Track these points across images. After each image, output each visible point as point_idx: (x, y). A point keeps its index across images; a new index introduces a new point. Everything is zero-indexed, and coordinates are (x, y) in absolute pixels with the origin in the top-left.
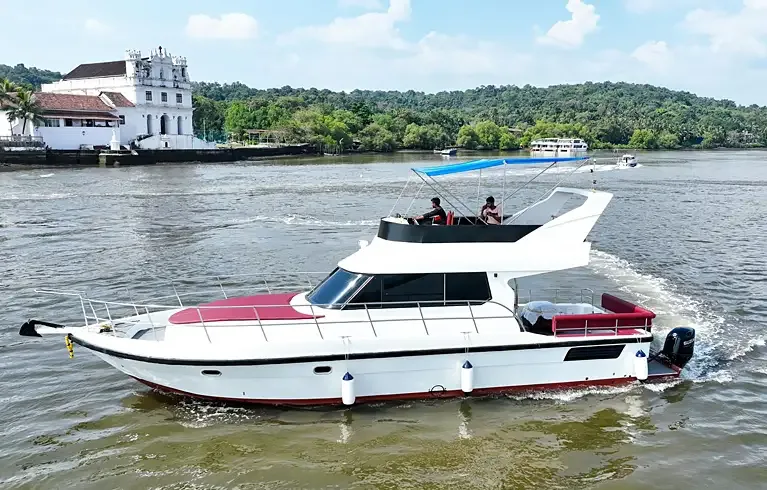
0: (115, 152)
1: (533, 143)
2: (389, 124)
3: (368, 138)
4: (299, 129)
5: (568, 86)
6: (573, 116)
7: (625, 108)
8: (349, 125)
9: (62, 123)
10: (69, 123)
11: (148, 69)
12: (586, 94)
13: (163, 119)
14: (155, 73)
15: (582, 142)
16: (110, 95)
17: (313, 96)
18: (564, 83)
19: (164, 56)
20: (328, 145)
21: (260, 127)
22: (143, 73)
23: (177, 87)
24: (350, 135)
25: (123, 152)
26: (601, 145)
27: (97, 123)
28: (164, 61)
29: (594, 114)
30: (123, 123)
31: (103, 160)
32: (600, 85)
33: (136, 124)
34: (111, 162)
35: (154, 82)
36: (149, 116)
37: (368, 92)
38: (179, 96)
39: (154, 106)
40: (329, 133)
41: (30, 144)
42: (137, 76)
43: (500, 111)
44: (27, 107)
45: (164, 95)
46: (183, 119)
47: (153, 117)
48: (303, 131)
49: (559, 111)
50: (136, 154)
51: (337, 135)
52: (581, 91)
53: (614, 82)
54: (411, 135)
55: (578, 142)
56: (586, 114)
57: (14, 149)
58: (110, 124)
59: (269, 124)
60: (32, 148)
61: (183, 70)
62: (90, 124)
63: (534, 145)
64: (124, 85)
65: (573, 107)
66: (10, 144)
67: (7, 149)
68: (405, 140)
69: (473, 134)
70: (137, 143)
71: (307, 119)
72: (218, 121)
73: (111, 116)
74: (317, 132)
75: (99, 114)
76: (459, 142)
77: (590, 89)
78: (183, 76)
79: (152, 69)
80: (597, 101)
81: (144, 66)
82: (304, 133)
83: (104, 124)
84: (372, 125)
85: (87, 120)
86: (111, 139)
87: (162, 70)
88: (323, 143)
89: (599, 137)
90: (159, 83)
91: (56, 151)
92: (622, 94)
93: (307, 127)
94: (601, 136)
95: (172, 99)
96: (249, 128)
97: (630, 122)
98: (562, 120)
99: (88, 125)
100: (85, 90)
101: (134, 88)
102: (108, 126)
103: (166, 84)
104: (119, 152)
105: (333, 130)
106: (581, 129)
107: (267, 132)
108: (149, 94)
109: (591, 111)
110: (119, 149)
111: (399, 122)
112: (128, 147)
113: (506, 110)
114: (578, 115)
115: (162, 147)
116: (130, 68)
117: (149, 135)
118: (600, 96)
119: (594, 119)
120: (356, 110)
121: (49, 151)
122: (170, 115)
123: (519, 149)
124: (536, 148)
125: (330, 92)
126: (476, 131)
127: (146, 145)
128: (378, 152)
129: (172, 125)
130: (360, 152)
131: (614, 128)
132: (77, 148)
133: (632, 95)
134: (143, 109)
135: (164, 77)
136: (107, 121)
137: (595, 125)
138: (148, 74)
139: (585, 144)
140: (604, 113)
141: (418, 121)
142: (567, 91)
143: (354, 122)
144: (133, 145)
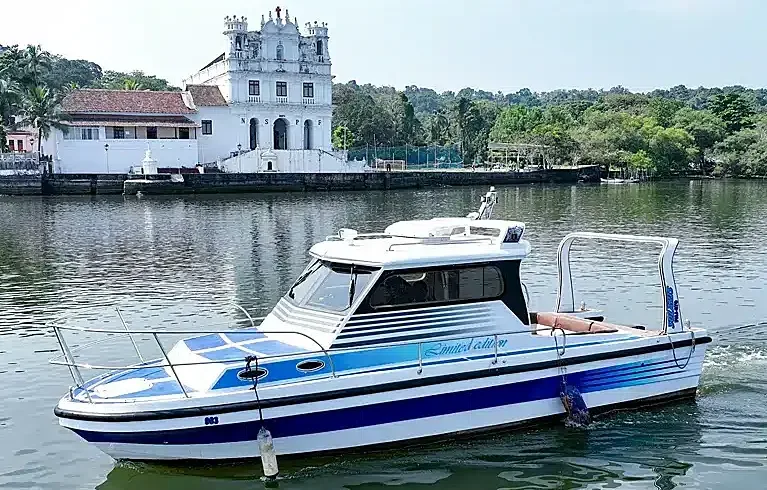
3: (732, 156)
9: (103, 133)
11: (255, 46)
13: (279, 125)
14: (267, 51)
19: (284, 23)
22: (247, 52)
23: (307, 72)
28: (283, 29)
30: (208, 132)
35: (265, 66)
36: (253, 121)
38: (308, 87)
39: (261, 105)
40: (647, 148)
45: (282, 85)
46: (315, 123)
47: (261, 122)
60: (23, 171)
61: (319, 44)
64: (223, 74)
73: (188, 121)
74: (619, 145)
75: (164, 119)
78: (319, 52)
79: (263, 45)
81: (250, 40)
87: (280, 46)
90: (276, 67)
95: (295, 92)
101: (228, 77)
103: (286, 67)
104: (152, 177)
105: (653, 142)
108: (254, 85)
110: (155, 173)
115: (262, 169)
122: (290, 119)
129: (296, 134)
134: (243, 111)
135: (285, 56)
138: (255, 53)
143: (708, 127)
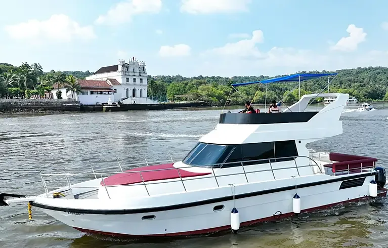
0: (110, 105)
1: (325, 100)
2: (247, 91)
3: (235, 98)
4: (199, 94)
5: (348, 70)
6: (350, 85)
7: (381, 80)
8: (226, 92)
9: (89, 93)
10: (92, 93)
11: (127, 68)
12: (357, 73)
13: (134, 91)
14: (131, 69)
15: (354, 98)
16: (111, 80)
17: (212, 80)
18: (345, 69)
20: (214, 102)
21: (182, 94)
22: (125, 70)
23: (141, 75)
24: (226, 97)
25: (113, 105)
26: (366, 100)
27: (104, 93)
28: (134, 63)
29: (362, 84)
30: (115, 92)
31: (104, 109)
32: (366, 69)
33: (121, 93)
34: (107, 110)
35: (130, 74)
36: (127, 89)
37: (240, 77)
38: (141, 79)
39: (129, 85)
40: (215, 96)
41: (73, 102)
42: (123, 71)
43: (308, 84)
44: (74, 86)
45: (134, 79)
46: (143, 90)
47: (129, 89)
48: (201, 95)
49: (341, 83)
50: (119, 106)
51: (219, 98)
52: (354, 72)
53: (374, 67)
54: (258, 97)
55: (352, 98)
56: (357, 84)
57: (67, 105)
58: (110, 93)
59: (186, 93)
60: (75, 104)
61: (143, 67)
62: (101, 93)
63: (326, 101)
64: (117, 76)
65: (350, 81)
66: (66, 103)
67: (64, 105)
68: (255, 98)
69: (291, 96)
70: (121, 102)
71: (204, 90)
72: (165, 92)
73: (111, 89)
74: (209, 95)
75: (105, 89)
76: (284, 99)
77: (360, 71)
78: (143, 70)
79: (130, 68)
80: (364, 77)
81: (126, 66)
82: (202, 96)
83: (107, 93)
84: (237, 92)
85: (100, 91)
86: (109, 99)
87: (134, 68)
88: (212, 101)
89: (365, 96)
90: (133, 74)
91: (85, 105)
92: (379, 73)
93: (204, 93)
94: (366, 95)
95: (138, 81)
96: (177, 94)
97: (384, 87)
98: (343, 87)
99: (100, 94)
100: (102, 78)
101: (121, 77)
102: (109, 94)
103: (135, 74)
104: (111, 105)
105: (217, 95)
106: (353, 92)
107: (185, 96)
108: (128, 79)
109: (360, 82)
110: (112, 104)
111: (252, 90)
112: (117, 103)
113: (312, 83)
114: (353, 85)
115: (133, 103)
116: (120, 68)
117: (127, 98)
118: (366, 74)
119: (362, 86)
120: (229, 85)
121: (82, 105)
122: (137, 88)
123: (317, 103)
124: (327, 102)
125: (220, 78)
126: (293, 94)
127: (125, 102)
128: (240, 105)
129: (138, 93)
130: (231, 105)
131: (374, 91)
132: (95, 104)
133: (385, 73)
134: (125, 86)
135: (135, 71)
136: (108, 92)
137: (362, 89)
138: (128, 70)
139: (356, 100)
140: (368, 84)
141: (262, 90)
142: (347, 73)
143: (228, 90)
144: (119, 103)
